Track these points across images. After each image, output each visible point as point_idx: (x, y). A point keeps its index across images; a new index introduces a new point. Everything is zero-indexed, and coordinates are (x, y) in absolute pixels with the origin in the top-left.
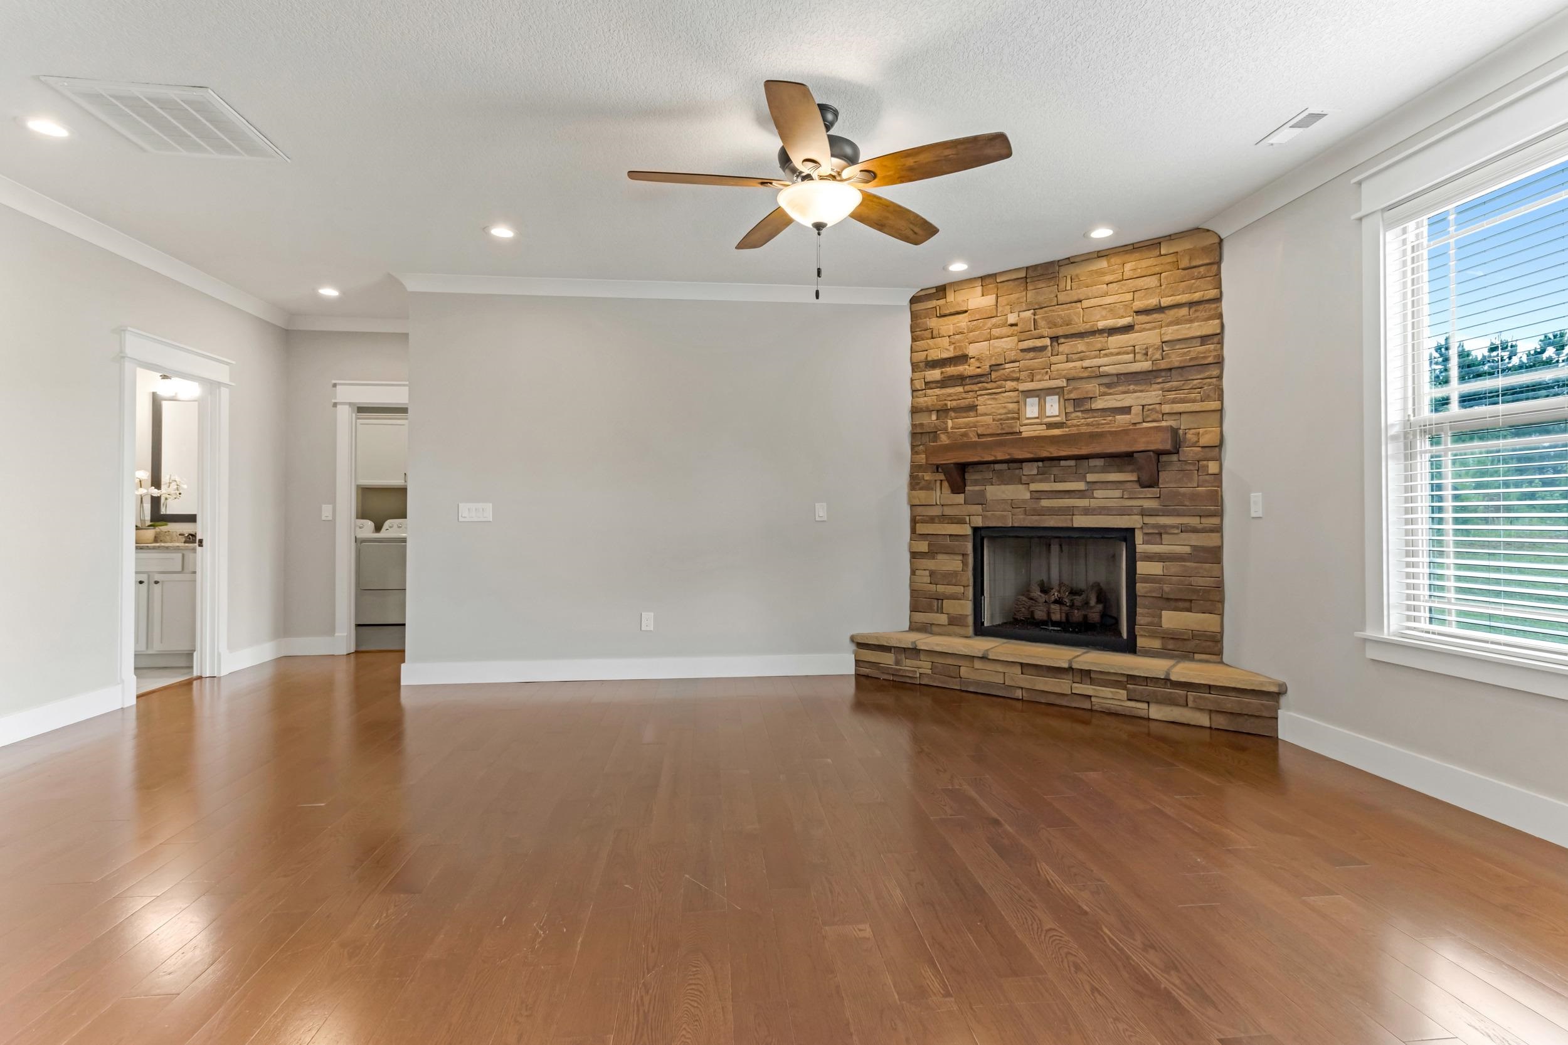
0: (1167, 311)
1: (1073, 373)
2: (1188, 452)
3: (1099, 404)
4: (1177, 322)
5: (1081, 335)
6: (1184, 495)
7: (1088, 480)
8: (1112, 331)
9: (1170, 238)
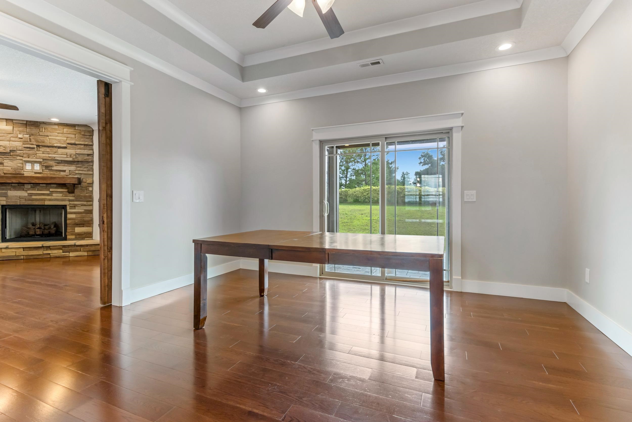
0: (77, 145)
1: (45, 158)
2: (83, 184)
3: (55, 168)
4: (80, 149)
5: (48, 147)
6: (82, 196)
7: (50, 191)
8: (59, 147)
9: (79, 125)
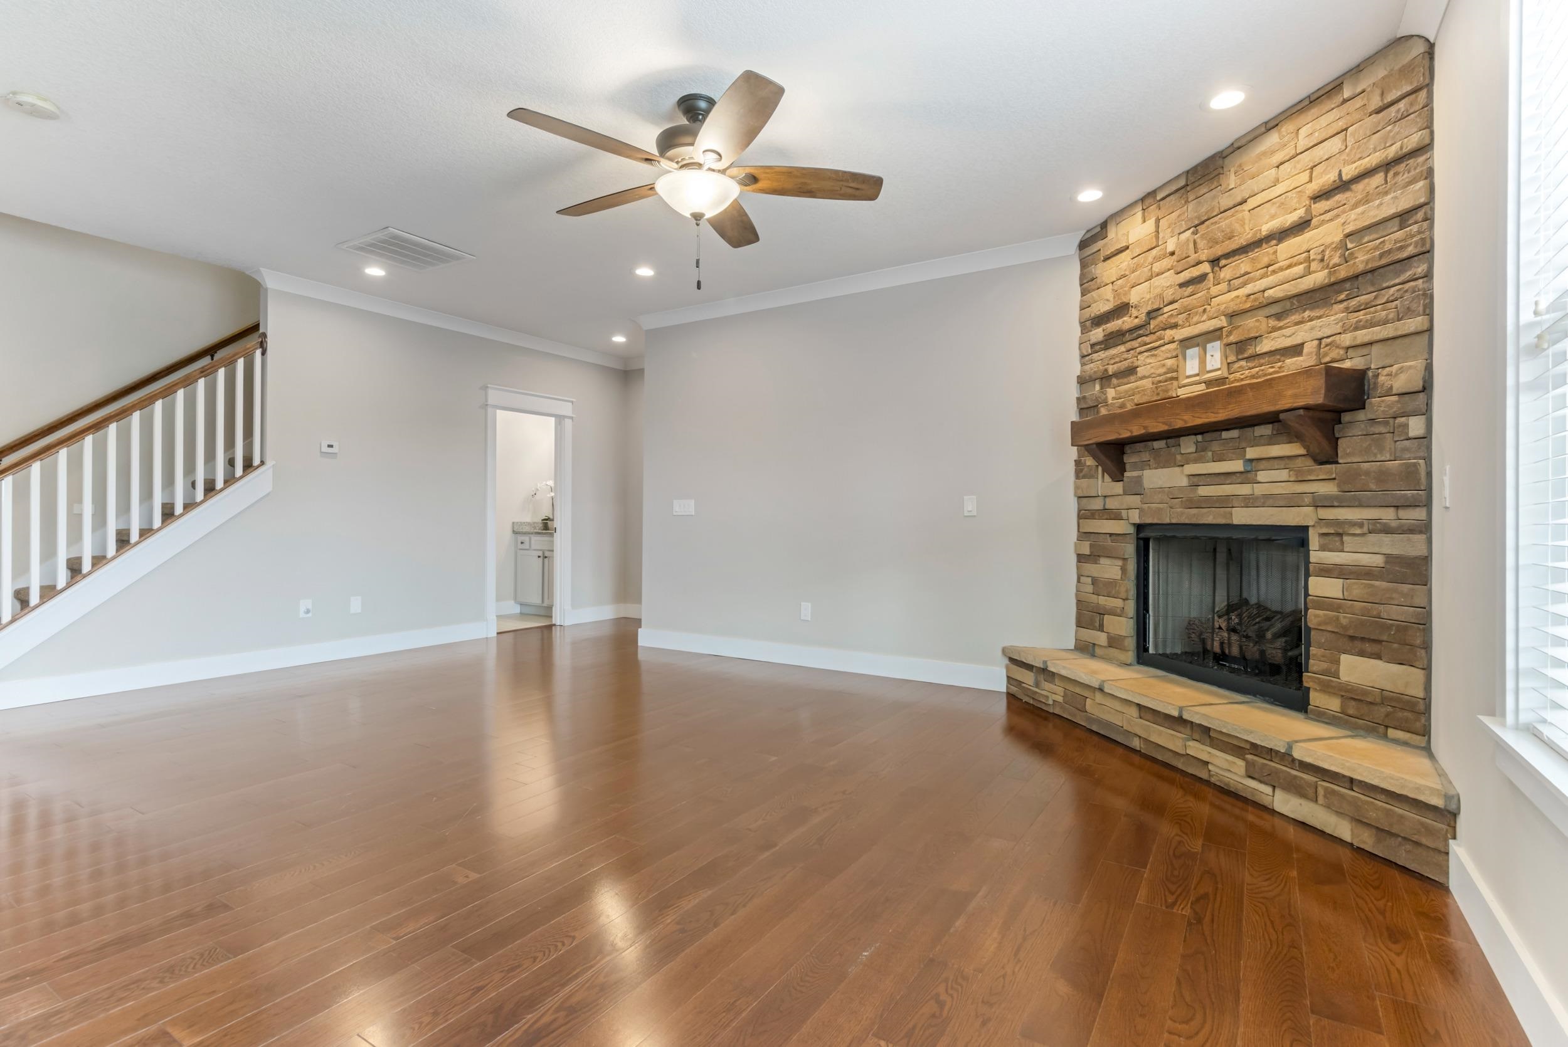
0: (1353, 187)
1: (1233, 307)
2: (1378, 405)
3: (1265, 346)
4: (1366, 200)
5: (1243, 250)
6: (1367, 473)
7: (1248, 456)
8: (1282, 235)
9: (1357, 70)
